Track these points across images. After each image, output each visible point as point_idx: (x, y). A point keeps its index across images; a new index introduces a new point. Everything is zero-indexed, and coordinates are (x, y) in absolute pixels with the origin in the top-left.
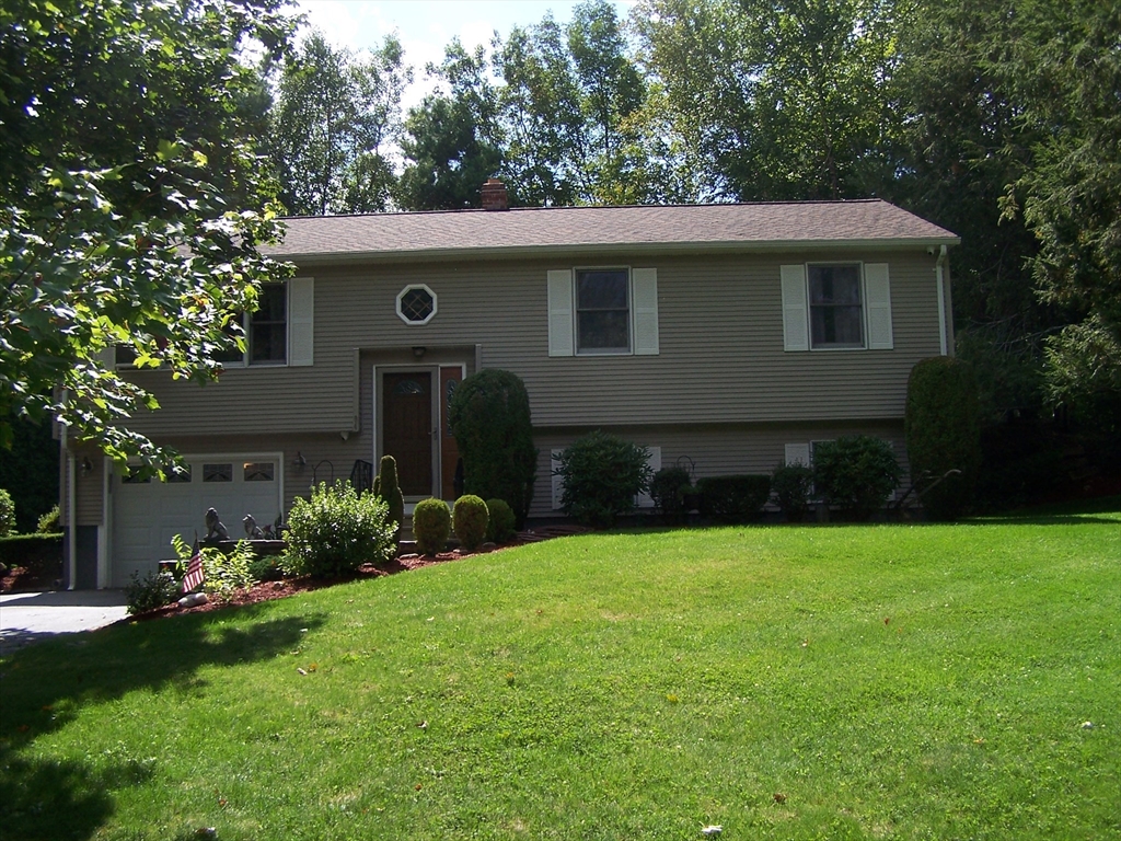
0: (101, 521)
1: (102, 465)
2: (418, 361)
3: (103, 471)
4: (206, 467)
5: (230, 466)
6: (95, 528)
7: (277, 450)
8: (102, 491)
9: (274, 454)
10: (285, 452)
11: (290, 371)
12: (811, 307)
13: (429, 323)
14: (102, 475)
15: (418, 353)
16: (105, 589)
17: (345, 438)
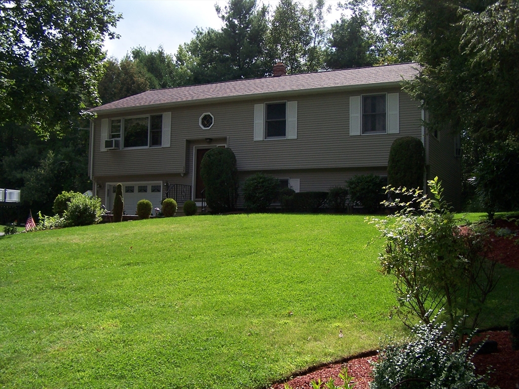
1: (105, 186)
2: (209, 144)
3: (105, 188)
5: (147, 186)
7: (160, 180)
8: (105, 195)
9: (160, 182)
10: (163, 181)
11: (163, 149)
12: (363, 115)
13: (210, 129)
14: (105, 190)
15: (208, 140)
17: (182, 175)
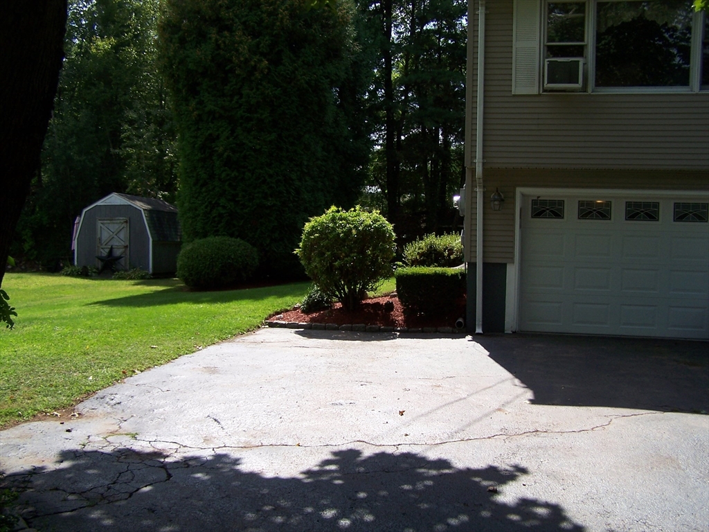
0: (512, 260)
1: (514, 198)
3: (514, 204)
4: (628, 204)
6: (504, 266)
8: (513, 225)
14: (513, 209)
16: (514, 333)
